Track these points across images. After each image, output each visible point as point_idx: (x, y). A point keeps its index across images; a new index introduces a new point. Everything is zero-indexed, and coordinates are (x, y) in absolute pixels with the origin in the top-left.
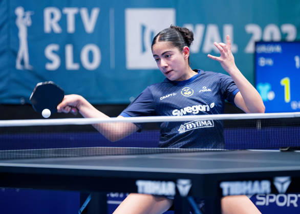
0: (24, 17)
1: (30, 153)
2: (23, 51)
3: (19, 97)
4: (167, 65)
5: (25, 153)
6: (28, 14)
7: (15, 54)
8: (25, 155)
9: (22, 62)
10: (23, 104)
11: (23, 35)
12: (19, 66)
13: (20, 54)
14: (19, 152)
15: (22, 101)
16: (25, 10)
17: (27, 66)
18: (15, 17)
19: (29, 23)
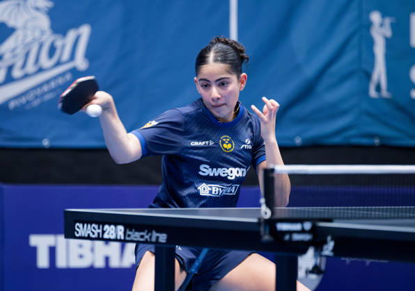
0: (382, 25)
1: (379, 211)
2: (380, 72)
3: (372, 136)
4: (219, 96)
5: (375, 211)
6: (388, 21)
7: (368, 76)
8: (367, 214)
9: (378, 88)
10: (377, 145)
11: (380, 50)
12: (373, 93)
13: (375, 77)
14: (367, 210)
15: (377, 141)
16: (384, 16)
17: (385, 93)
18: (369, 25)
19: (389, 33)
